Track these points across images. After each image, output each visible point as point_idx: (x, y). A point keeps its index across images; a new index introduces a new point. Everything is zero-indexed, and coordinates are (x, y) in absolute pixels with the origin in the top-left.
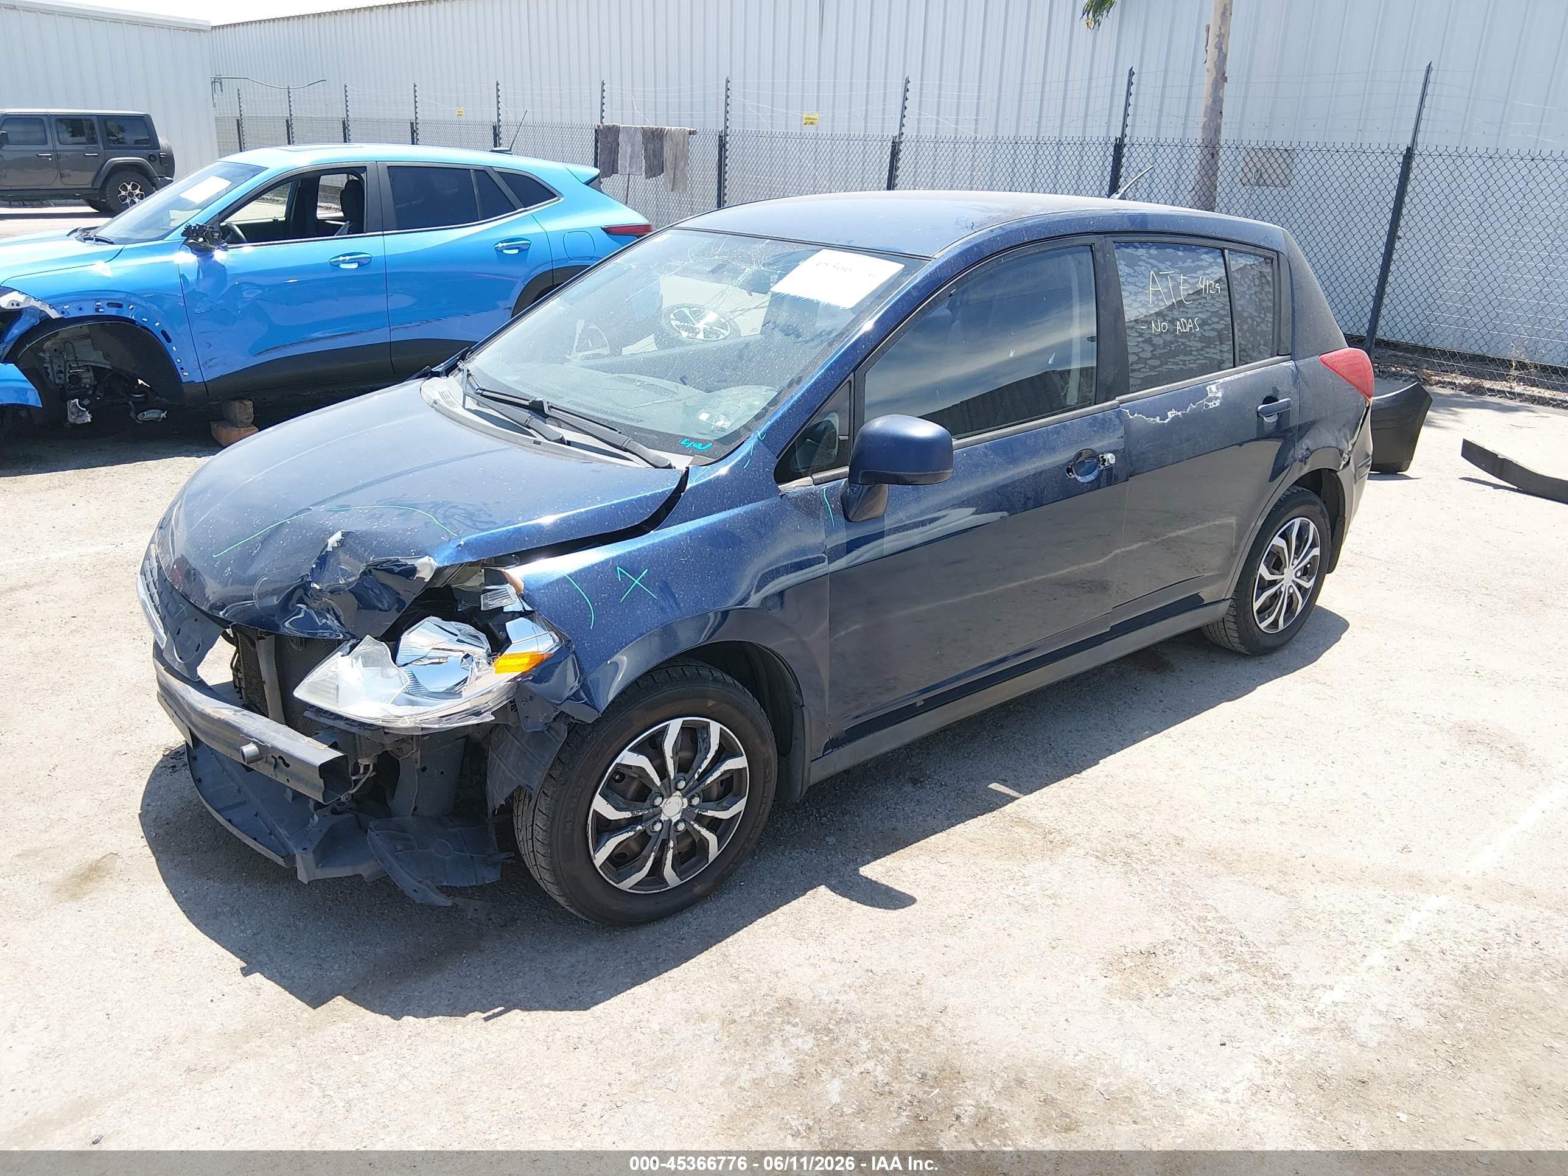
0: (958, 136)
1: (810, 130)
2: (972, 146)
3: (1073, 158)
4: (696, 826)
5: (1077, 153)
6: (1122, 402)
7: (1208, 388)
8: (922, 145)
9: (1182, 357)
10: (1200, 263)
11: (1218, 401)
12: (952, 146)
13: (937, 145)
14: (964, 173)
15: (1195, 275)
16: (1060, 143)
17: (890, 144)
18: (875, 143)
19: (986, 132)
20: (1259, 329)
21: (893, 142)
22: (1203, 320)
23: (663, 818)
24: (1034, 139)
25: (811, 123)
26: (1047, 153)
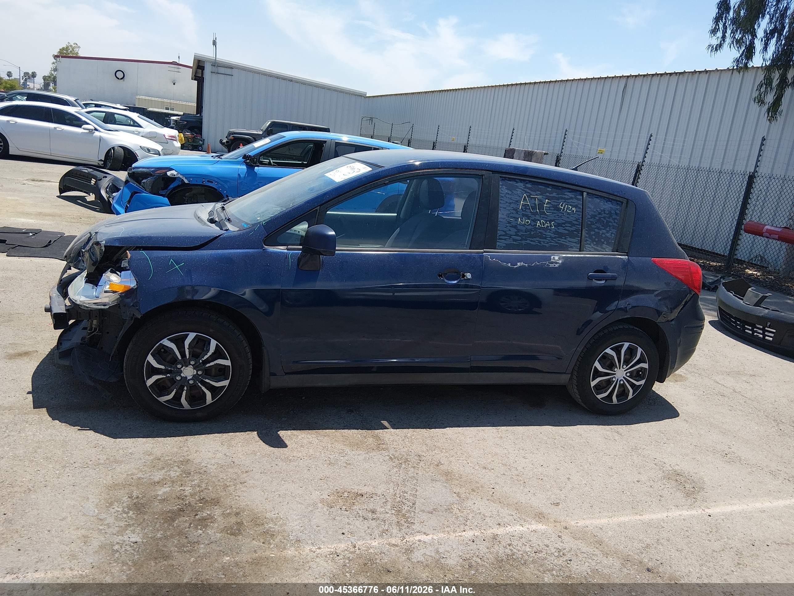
0: (670, 165)
1: (600, 156)
2: (676, 170)
3: (726, 180)
4: (199, 384)
5: (729, 178)
6: (485, 252)
7: (552, 257)
8: (652, 167)
9: (538, 239)
10: (564, 196)
11: (558, 265)
12: (666, 169)
13: (659, 168)
14: (670, 183)
15: (558, 201)
16: (720, 172)
17: (636, 166)
18: (629, 165)
19: (685, 163)
20: (604, 236)
21: (638, 165)
22: (558, 224)
23: (182, 375)
24: (708, 169)
25: (601, 153)
26: (713, 176)
